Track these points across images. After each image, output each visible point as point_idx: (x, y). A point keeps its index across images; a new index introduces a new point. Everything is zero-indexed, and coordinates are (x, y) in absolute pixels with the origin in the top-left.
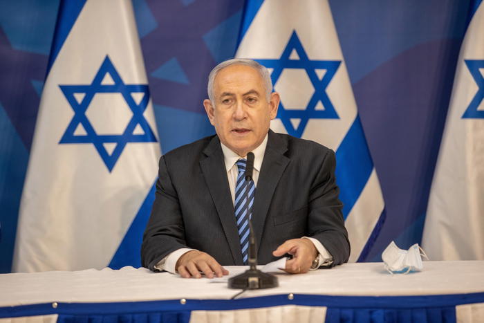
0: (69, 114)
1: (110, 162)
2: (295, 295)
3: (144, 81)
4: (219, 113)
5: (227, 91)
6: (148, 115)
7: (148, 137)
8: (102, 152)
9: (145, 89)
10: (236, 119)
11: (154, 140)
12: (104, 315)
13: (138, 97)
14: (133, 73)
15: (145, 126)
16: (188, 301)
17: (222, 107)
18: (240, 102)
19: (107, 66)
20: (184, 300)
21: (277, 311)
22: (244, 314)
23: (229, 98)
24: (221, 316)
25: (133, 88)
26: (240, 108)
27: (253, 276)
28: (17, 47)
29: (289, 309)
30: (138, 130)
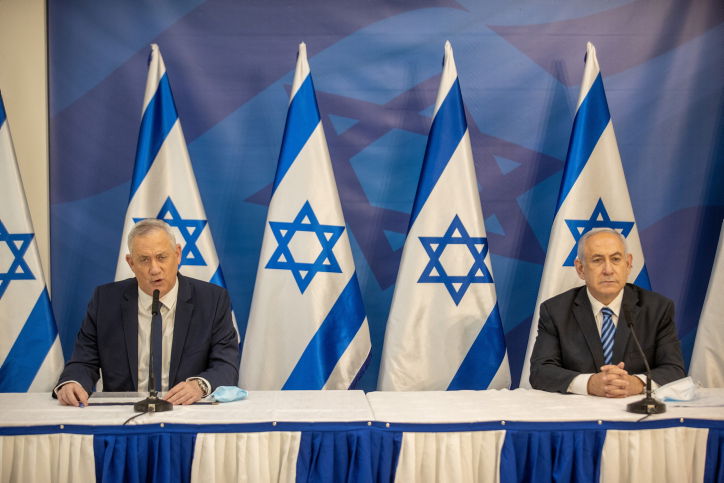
0: (425, 259)
1: (457, 297)
2: (685, 419)
3: (484, 236)
4: (591, 270)
5: (598, 253)
6: (487, 261)
7: (488, 279)
8: (451, 290)
9: (484, 241)
10: (605, 274)
11: (491, 281)
12: (540, 431)
13: (479, 248)
14: (476, 229)
15: (485, 270)
16: (603, 422)
17: (592, 265)
18: (608, 261)
19: (457, 223)
20: (600, 422)
21: (671, 431)
22: (647, 433)
23: (600, 259)
24: (629, 434)
25: (476, 240)
26: (609, 266)
27: (651, 403)
28: (373, 205)
29: (681, 429)
30: (479, 273)
